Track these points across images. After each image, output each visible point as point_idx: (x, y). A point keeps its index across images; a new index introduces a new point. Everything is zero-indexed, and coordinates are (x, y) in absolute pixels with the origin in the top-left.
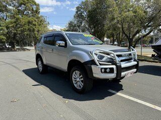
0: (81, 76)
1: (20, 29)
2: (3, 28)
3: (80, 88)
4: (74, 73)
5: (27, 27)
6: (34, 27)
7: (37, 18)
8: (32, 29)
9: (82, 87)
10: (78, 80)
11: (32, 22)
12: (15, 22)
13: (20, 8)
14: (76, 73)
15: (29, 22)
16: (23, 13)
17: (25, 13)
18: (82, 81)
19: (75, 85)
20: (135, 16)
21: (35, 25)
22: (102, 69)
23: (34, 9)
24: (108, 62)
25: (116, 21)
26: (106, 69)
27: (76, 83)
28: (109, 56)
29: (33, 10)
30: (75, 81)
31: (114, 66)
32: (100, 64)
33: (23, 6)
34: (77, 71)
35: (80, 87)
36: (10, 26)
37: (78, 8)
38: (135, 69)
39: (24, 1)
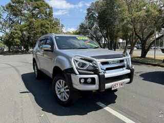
0: (67, 87)
1: (33, 33)
2: (18, 31)
3: (64, 100)
4: (58, 82)
5: (40, 30)
6: (46, 30)
7: (50, 21)
8: (44, 32)
9: (67, 99)
10: (62, 90)
11: (45, 25)
12: (29, 26)
13: (34, 12)
14: (60, 83)
15: (42, 25)
16: (37, 16)
17: (38, 16)
18: (67, 92)
19: (58, 96)
20: (148, 16)
21: (48, 28)
22: (80, 79)
23: (48, 12)
24: (90, 71)
25: (125, 22)
26: (86, 79)
27: (60, 94)
28: (91, 64)
29: (46, 13)
30: (59, 91)
31: (96, 76)
32: (80, 74)
33: (37, 9)
34: (61, 81)
35: (65, 98)
36: (24, 29)
37: (88, 10)
38: (127, 78)
39: (38, 5)
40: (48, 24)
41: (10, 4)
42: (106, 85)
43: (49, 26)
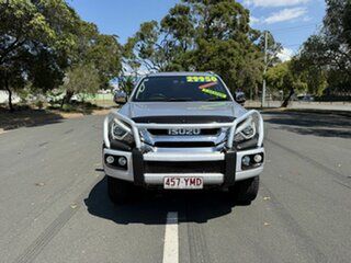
5: (217, 61)
7: (239, 41)
8: (225, 64)
11: (227, 48)
15: (221, 51)
21: (232, 55)
22: (107, 156)
26: (117, 158)
36: (189, 61)
38: (217, 172)
39: (220, 9)
40: (235, 47)
41: (167, 18)
42: (146, 175)
43: (236, 52)
